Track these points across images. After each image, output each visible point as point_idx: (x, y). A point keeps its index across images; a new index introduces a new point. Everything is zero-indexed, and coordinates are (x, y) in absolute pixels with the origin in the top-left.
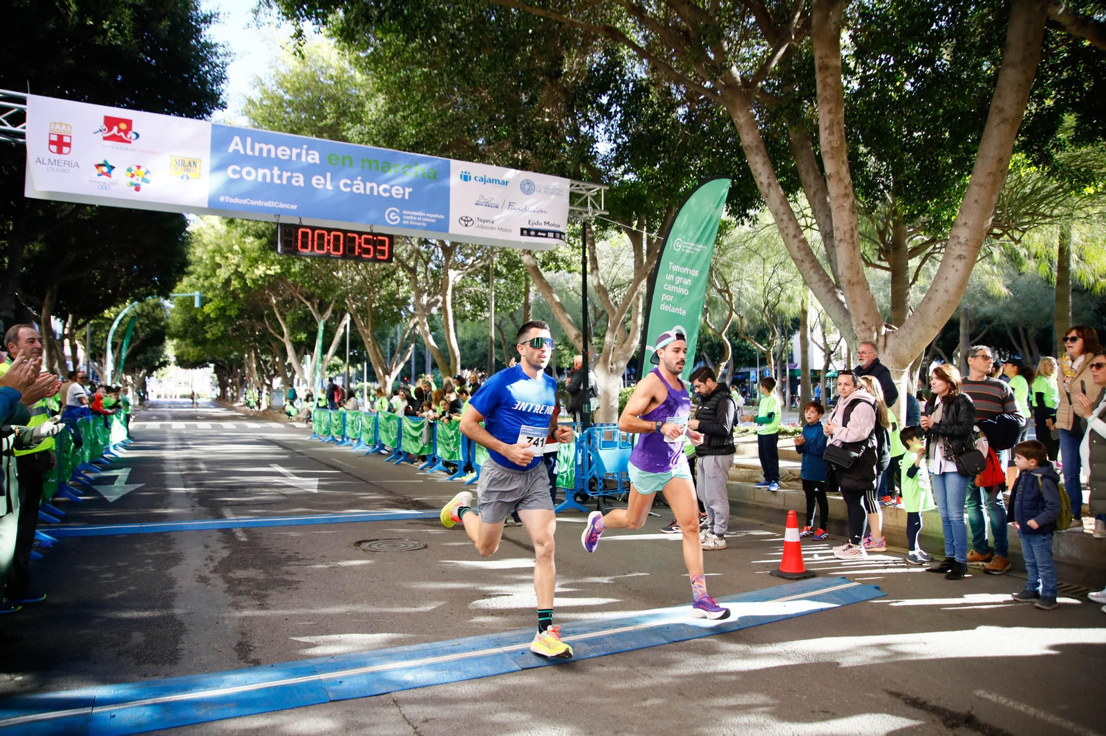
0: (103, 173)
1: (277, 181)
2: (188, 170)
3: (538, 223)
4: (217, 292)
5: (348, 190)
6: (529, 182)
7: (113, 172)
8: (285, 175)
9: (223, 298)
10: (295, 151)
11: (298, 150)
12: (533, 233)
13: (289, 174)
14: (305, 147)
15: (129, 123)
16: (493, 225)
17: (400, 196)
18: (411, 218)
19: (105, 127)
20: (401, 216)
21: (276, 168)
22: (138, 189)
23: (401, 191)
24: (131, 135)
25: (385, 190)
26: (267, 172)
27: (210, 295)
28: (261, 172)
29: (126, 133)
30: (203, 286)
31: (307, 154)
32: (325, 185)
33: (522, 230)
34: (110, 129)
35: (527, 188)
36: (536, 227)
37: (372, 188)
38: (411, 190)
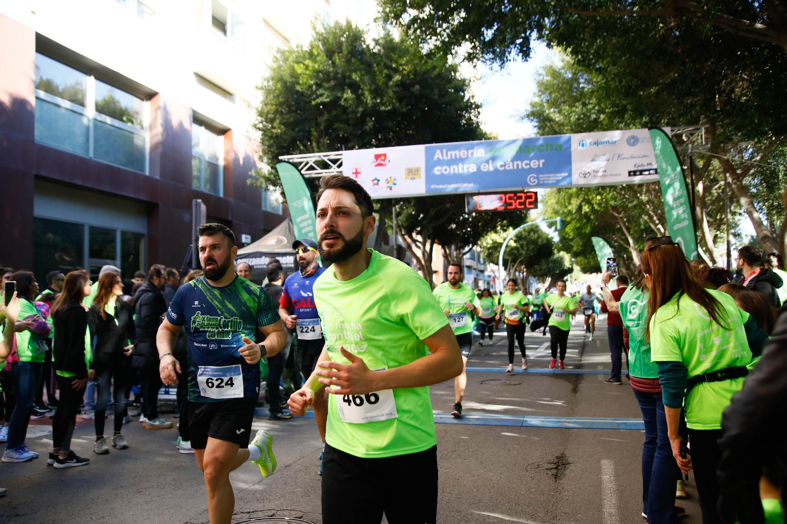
0: (375, 184)
1: (461, 171)
2: (415, 174)
3: (642, 165)
4: (574, 216)
5: (503, 168)
6: (633, 137)
7: (380, 183)
8: (466, 166)
9: (579, 220)
10: (470, 151)
11: (472, 151)
12: (638, 173)
13: (467, 166)
14: (476, 148)
15: (385, 155)
16: (606, 174)
17: (536, 166)
18: (545, 179)
19: (375, 160)
20: (538, 178)
21: (460, 164)
22: (391, 189)
23: (537, 162)
24: (387, 161)
25: (526, 164)
26: (455, 167)
27: (569, 219)
28: (452, 167)
29: (384, 160)
30: (564, 213)
31: (477, 152)
32: (489, 168)
33: (630, 172)
34: (377, 160)
35: (633, 141)
36: (640, 168)
37: (518, 165)
38: (543, 161)
